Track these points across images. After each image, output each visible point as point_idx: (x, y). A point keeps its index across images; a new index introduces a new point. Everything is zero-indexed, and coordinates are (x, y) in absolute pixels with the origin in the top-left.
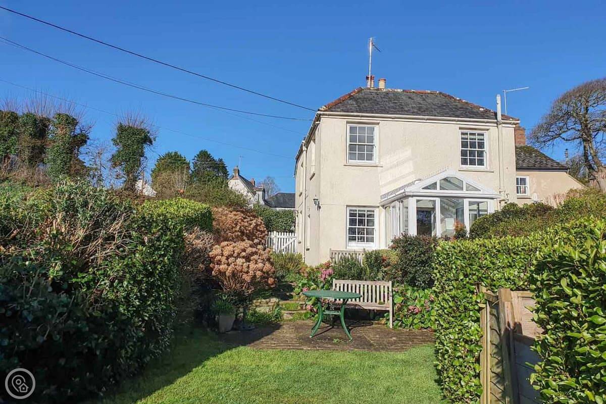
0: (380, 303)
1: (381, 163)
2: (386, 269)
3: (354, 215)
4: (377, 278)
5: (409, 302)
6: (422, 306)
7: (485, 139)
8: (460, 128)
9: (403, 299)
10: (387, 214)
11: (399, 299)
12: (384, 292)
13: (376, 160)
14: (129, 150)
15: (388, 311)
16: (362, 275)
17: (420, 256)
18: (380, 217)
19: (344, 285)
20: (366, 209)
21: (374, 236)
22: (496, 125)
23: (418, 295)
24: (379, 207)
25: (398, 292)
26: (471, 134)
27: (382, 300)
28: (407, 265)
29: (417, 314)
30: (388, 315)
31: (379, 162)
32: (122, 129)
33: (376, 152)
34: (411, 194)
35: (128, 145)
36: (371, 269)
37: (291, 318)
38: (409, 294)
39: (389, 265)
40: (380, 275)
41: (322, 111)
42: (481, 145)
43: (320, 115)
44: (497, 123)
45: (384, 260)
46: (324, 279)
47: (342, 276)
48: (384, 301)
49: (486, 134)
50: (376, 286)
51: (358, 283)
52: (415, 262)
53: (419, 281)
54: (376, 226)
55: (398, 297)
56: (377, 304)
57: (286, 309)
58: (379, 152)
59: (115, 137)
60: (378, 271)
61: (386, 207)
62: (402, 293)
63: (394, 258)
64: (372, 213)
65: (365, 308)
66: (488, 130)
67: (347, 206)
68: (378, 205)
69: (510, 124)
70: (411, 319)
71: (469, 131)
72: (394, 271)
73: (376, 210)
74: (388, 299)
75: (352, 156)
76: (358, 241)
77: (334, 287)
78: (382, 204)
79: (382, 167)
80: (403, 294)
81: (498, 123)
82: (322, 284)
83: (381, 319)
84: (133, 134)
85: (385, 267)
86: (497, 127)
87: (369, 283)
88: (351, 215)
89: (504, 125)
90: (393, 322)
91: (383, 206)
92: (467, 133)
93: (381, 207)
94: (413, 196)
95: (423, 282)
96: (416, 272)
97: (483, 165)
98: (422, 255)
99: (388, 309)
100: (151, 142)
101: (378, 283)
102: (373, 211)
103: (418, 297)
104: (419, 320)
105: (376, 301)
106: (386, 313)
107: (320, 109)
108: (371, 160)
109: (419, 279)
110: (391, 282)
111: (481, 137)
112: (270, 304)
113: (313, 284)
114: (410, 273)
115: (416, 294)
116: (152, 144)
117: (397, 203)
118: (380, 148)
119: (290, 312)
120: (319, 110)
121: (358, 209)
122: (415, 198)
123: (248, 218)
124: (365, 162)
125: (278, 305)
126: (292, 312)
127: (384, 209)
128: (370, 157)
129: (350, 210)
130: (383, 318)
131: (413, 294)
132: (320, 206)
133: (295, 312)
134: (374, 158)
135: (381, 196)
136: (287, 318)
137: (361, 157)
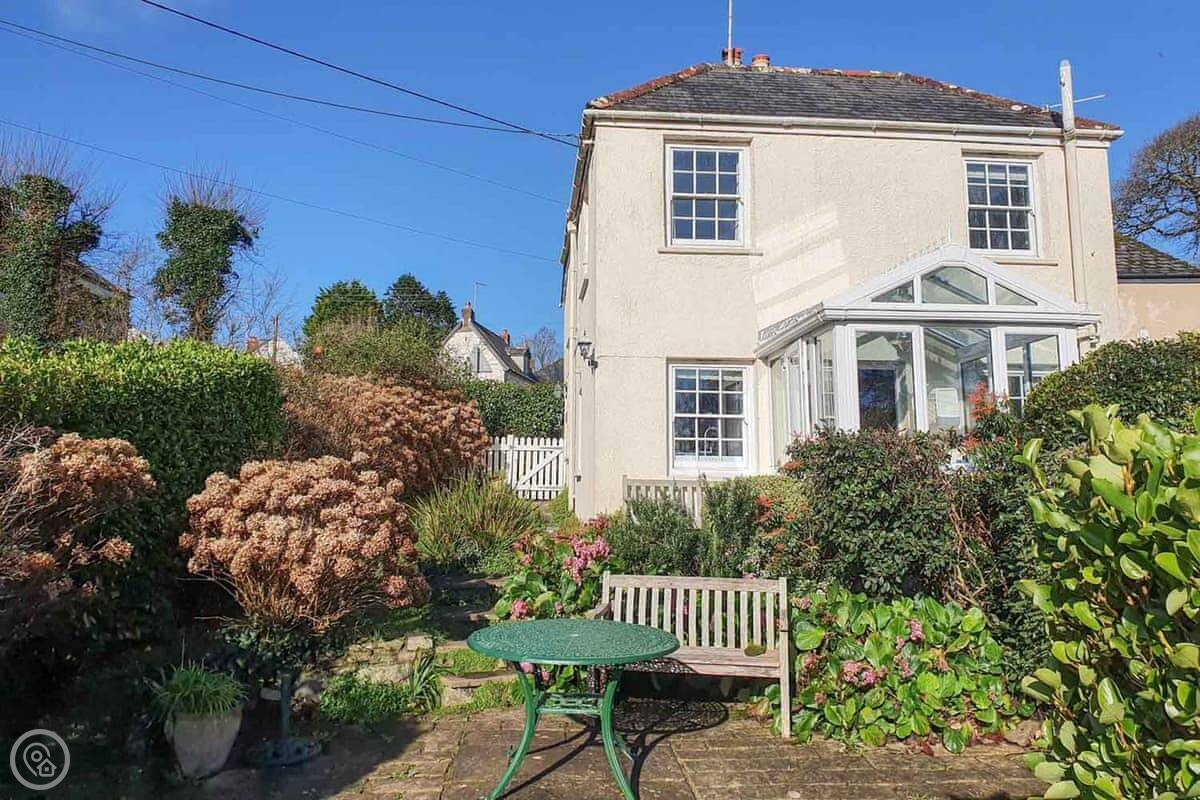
0: (750, 652)
1: (758, 245)
2: (769, 536)
3: (691, 384)
4: (746, 562)
5: (842, 645)
6: (887, 659)
7: (1030, 181)
8: (965, 153)
9: (823, 633)
10: (776, 381)
11: (810, 637)
12: (763, 609)
13: (744, 237)
14: (194, 257)
15: (777, 681)
16: (696, 558)
17: (874, 496)
18: (757, 391)
19: (637, 591)
20: (720, 368)
21: (744, 440)
22: (1058, 142)
23: (871, 621)
24: (753, 361)
25: (806, 611)
26: (993, 168)
27: (757, 641)
28: (835, 526)
29: (870, 686)
30: (777, 692)
31: (753, 245)
32: (179, 212)
33: (743, 215)
34: (842, 314)
35: (194, 246)
36: (726, 536)
37: (469, 700)
38: (843, 617)
39: (778, 523)
40: (753, 555)
41: (596, 108)
42: (1021, 196)
43: (594, 119)
44: (1062, 138)
45: (763, 509)
46: (580, 571)
47: (634, 561)
48: (764, 640)
49: (1033, 167)
50: (737, 594)
51: (681, 582)
52: (861, 514)
53: (873, 575)
54: (748, 412)
55: (808, 627)
56: (741, 652)
57: (456, 670)
58: (753, 218)
59: (162, 228)
60: (746, 542)
61: (773, 363)
62: (820, 616)
63: (795, 500)
64: (737, 379)
65: (702, 670)
66: (1036, 156)
67: (669, 360)
68: (754, 356)
69: (1097, 138)
70: (850, 706)
71: (987, 161)
72: (793, 542)
73: (748, 375)
74: (777, 637)
75: (682, 231)
76: (700, 454)
77: (605, 599)
78: (762, 352)
79: (762, 255)
80: (823, 618)
81: (1066, 138)
82: (572, 589)
83: (755, 699)
84: (204, 221)
85: (768, 530)
86: (1063, 147)
87: (717, 584)
88: (680, 384)
89: (1081, 143)
90: (792, 713)
91: (765, 359)
92: (983, 166)
93: (759, 362)
94: (846, 321)
95: (886, 579)
96: (864, 546)
97: (1027, 248)
98: (883, 494)
99: (774, 674)
100: (248, 241)
101: (745, 585)
102: (740, 373)
103: (873, 626)
104: (879, 713)
105: (738, 644)
106: (768, 685)
107: (593, 103)
108: (732, 238)
109: (875, 569)
110: (783, 581)
111: (1020, 177)
112: (404, 656)
113: (544, 588)
114: (846, 550)
115: (866, 619)
116: (250, 245)
117: (801, 344)
118: (754, 205)
119: (466, 682)
120: (589, 106)
121: (697, 367)
122: (852, 328)
123: (437, 402)
124: (717, 243)
125: (432, 658)
126: (474, 682)
127: (767, 365)
128: (728, 232)
129: (676, 370)
130: (760, 698)
131: (857, 617)
132: (596, 360)
133: (483, 681)
134: (740, 231)
135: (759, 333)
136: (454, 703)
137: (706, 232)
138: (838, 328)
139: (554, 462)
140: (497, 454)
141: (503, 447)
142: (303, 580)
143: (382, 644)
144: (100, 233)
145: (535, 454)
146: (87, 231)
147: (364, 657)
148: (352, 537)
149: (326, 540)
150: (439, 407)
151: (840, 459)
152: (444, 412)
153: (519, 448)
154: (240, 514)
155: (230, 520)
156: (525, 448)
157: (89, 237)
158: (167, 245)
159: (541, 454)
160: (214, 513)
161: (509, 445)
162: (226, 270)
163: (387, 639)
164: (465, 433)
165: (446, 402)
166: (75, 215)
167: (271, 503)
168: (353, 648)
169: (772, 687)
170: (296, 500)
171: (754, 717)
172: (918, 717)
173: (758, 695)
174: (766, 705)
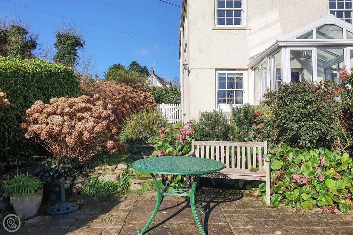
0: (252, 170)
1: (249, 26)
2: (258, 127)
3: (224, 78)
4: (248, 137)
5: (291, 168)
6: (312, 173)
9: (282, 163)
10: (256, 76)
11: (278, 164)
12: (257, 154)
13: (244, 23)
14: (65, 51)
15: (264, 182)
16: (229, 135)
17: (305, 107)
18: (248, 78)
19: (205, 147)
20: (235, 72)
21: (244, 98)
23: (303, 158)
24: (247, 69)
25: (275, 155)
27: (255, 166)
28: (287, 120)
29: (304, 184)
30: (264, 186)
31: (247, 26)
32: (60, 36)
33: (243, 15)
35: (65, 47)
36: (240, 127)
37: (141, 188)
38: (291, 156)
39: (261, 122)
40: (251, 134)
42: (349, 5)
45: (255, 116)
46: (183, 140)
47: (204, 136)
48: (257, 166)
50: (246, 148)
51: (223, 144)
52: (299, 115)
53: (303, 140)
54: (245, 88)
55: (276, 161)
56: (248, 171)
57: (136, 177)
58: (247, 16)
59: (55, 42)
60: (248, 129)
61: (254, 70)
63: (267, 113)
64: (241, 76)
65: (233, 177)
67: (217, 70)
68: (247, 67)
70: (297, 192)
72: (268, 128)
73: (245, 74)
74: (263, 165)
75: (221, 22)
76: (227, 104)
77: (193, 150)
78: (251, 66)
79: (250, 30)
80: (282, 157)
82: (180, 146)
83: (253, 189)
84: (68, 39)
85: (257, 124)
87: (237, 144)
88: (220, 78)
90: (271, 195)
91: (252, 68)
93: (250, 69)
95: (309, 141)
96: (300, 128)
98: (309, 106)
99: (263, 179)
100: (82, 46)
101: (249, 144)
102: (242, 74)
103: (304, 160)
104: (310, 196)
105: (246, 168)
106: (260, 184)
108: (240, 25)
109: (304, 138)
110: (265, 143)
112: (117, 171)
113: (169, 146)
114: (292, 130)
115: (301, 157)
116: (83, 47)
117: (267, 59)
118: (247, 12)
119: (139, 181)
121: (226, 72)
122: (288, 49)
123: (138, 91)
124: (234, 26)
125: (127, 172)
126: (142, 181)
127: (252, 70)
128: (238, 22)
129: (219, 73)
130: (255, 189)
131: (297, 156)
132: (190, 70)
133: (146, 181)
134: (242, 22)
135: (250, 59)
136: (135, 189)
137: (229, 22)
138: (283, 49)
139: (177, 112)
140: (159, 109)
141: (161, 107)
142: (70, 141)
143: (108, 167)
144: (36, 44)
145: (171, 109)
146: (32, 43)
147: (101, 172)
148: (90, 124)
149: (79, 126)
150: (139, 93)
151: (290, 93)
152: (141, 95)
153: (166, 107)
154: (46, 116)
155: (42, 118)
156: (168, 107)
157: (33, 45)
158: (57, 47)
159: (173, 109)
160: (35, 115)
161: (163, 106)
162: (75, 55)
163: (110, 165)
164: (148, 102)
165: (142, 92)
166: (28, 38)
167: (58, 112)
168: (97, 168)
169: (262, 184)
170: (67, 110)
171: (253, 196)
172: (327, 197)
173: (255, 188)
174: (258, 191)
